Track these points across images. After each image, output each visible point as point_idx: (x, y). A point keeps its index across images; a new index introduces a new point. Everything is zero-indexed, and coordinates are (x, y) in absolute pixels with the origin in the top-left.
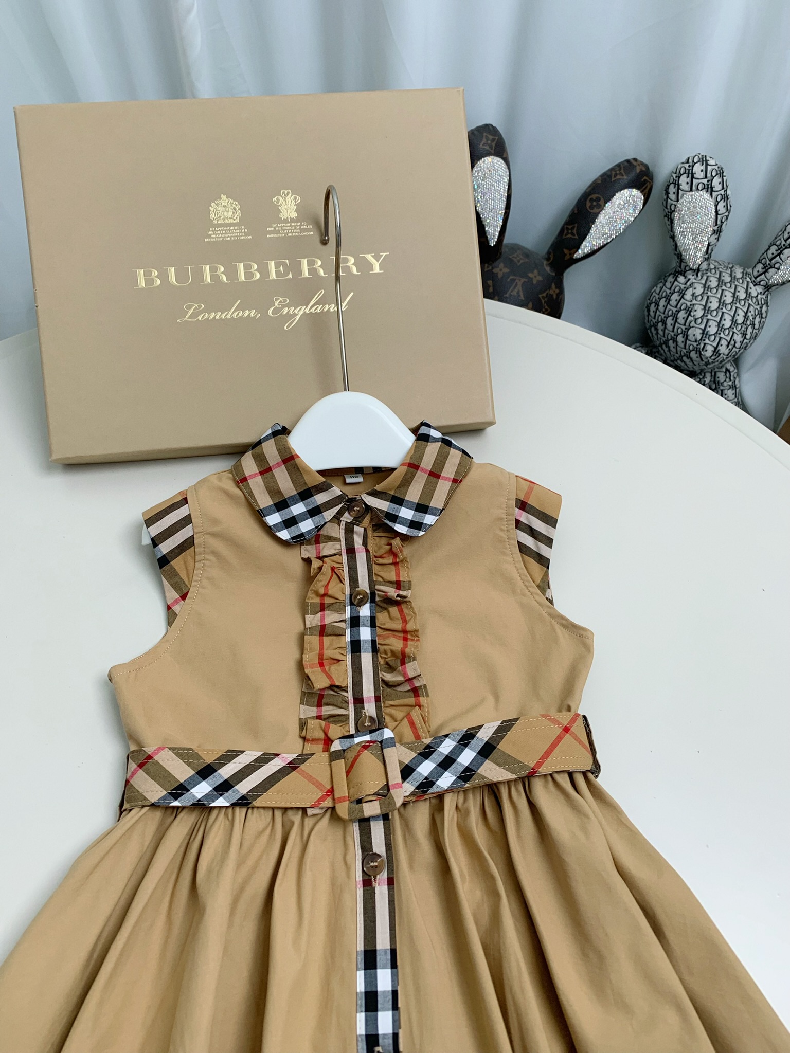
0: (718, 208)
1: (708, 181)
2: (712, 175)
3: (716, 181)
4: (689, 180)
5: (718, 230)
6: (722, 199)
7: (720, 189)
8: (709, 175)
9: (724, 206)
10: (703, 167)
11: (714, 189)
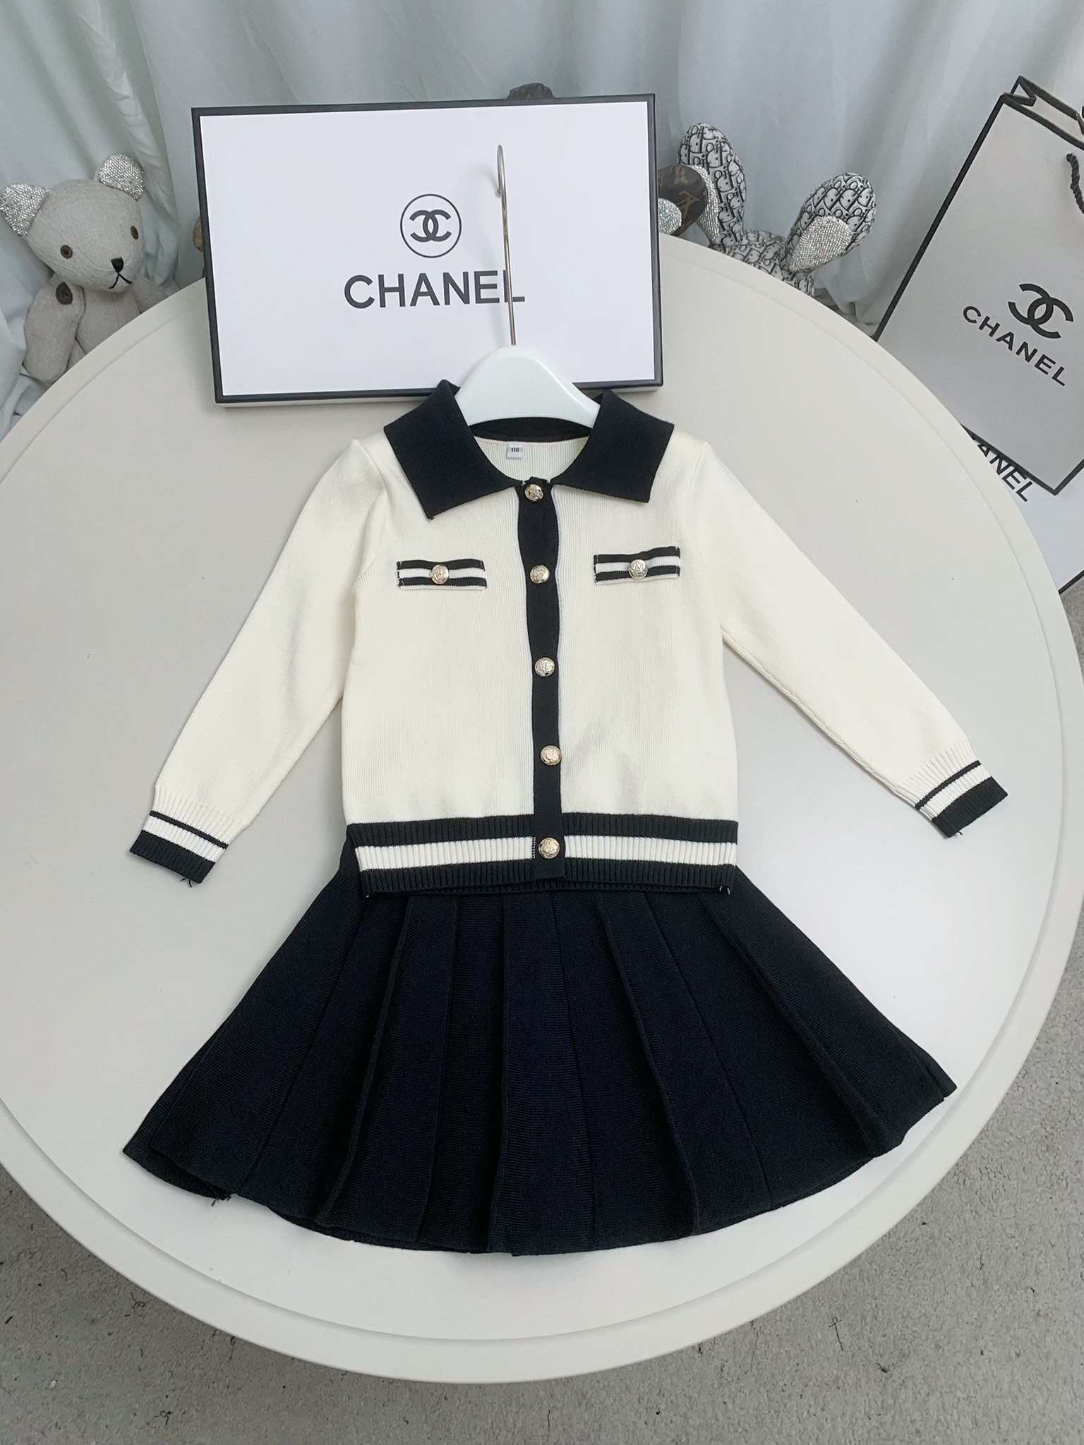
0: (719, 185)
1: (703, 156)
2: (707, 150)
3: (712, 157)
4: (686, 152)
5: (726, 208)
6: (722, 175)
7: (717, 165)
8: (704, 150)
9: (727, 183)
10: (698, 141)
11: (710, 165)
